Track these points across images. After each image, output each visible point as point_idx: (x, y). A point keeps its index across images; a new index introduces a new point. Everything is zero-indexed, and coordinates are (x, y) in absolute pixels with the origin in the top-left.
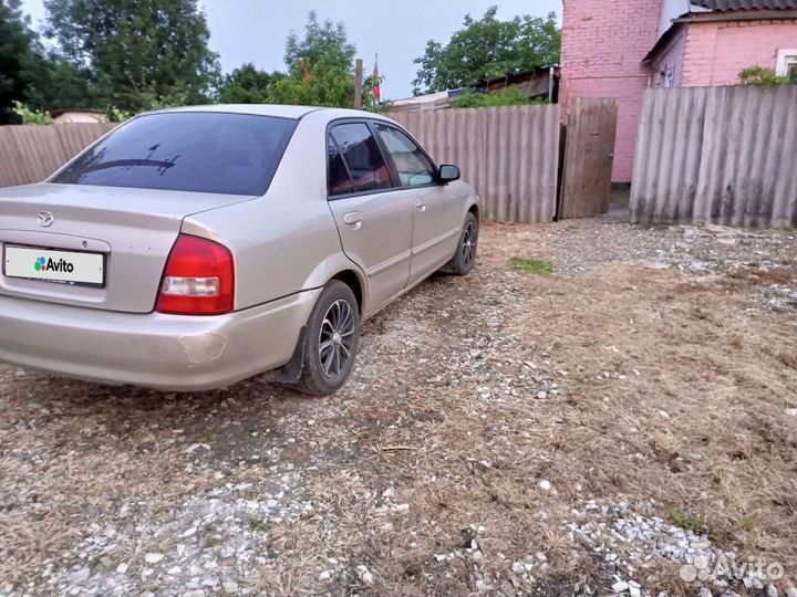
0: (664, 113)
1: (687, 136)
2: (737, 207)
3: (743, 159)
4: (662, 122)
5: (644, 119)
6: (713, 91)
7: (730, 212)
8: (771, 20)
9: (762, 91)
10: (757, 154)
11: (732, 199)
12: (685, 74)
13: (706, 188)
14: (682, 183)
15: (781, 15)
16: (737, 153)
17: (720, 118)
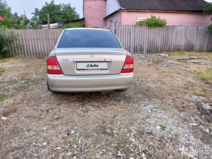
0: (123, 31)
1: (128, 36)
2: (138, 50)
3: (138, 40)
4: (123, 33)
5: (120, 32)
6: (132, 26)
7: (137, 51)
8: (136, 12)
9: (140, 27)
10: (140, 39)
11: (137, 48)
12: (122, 22)
13: (132, 46)
14: (128, 45)
15: (138, 11)
16: (137, 39)
17: (134, 32)
